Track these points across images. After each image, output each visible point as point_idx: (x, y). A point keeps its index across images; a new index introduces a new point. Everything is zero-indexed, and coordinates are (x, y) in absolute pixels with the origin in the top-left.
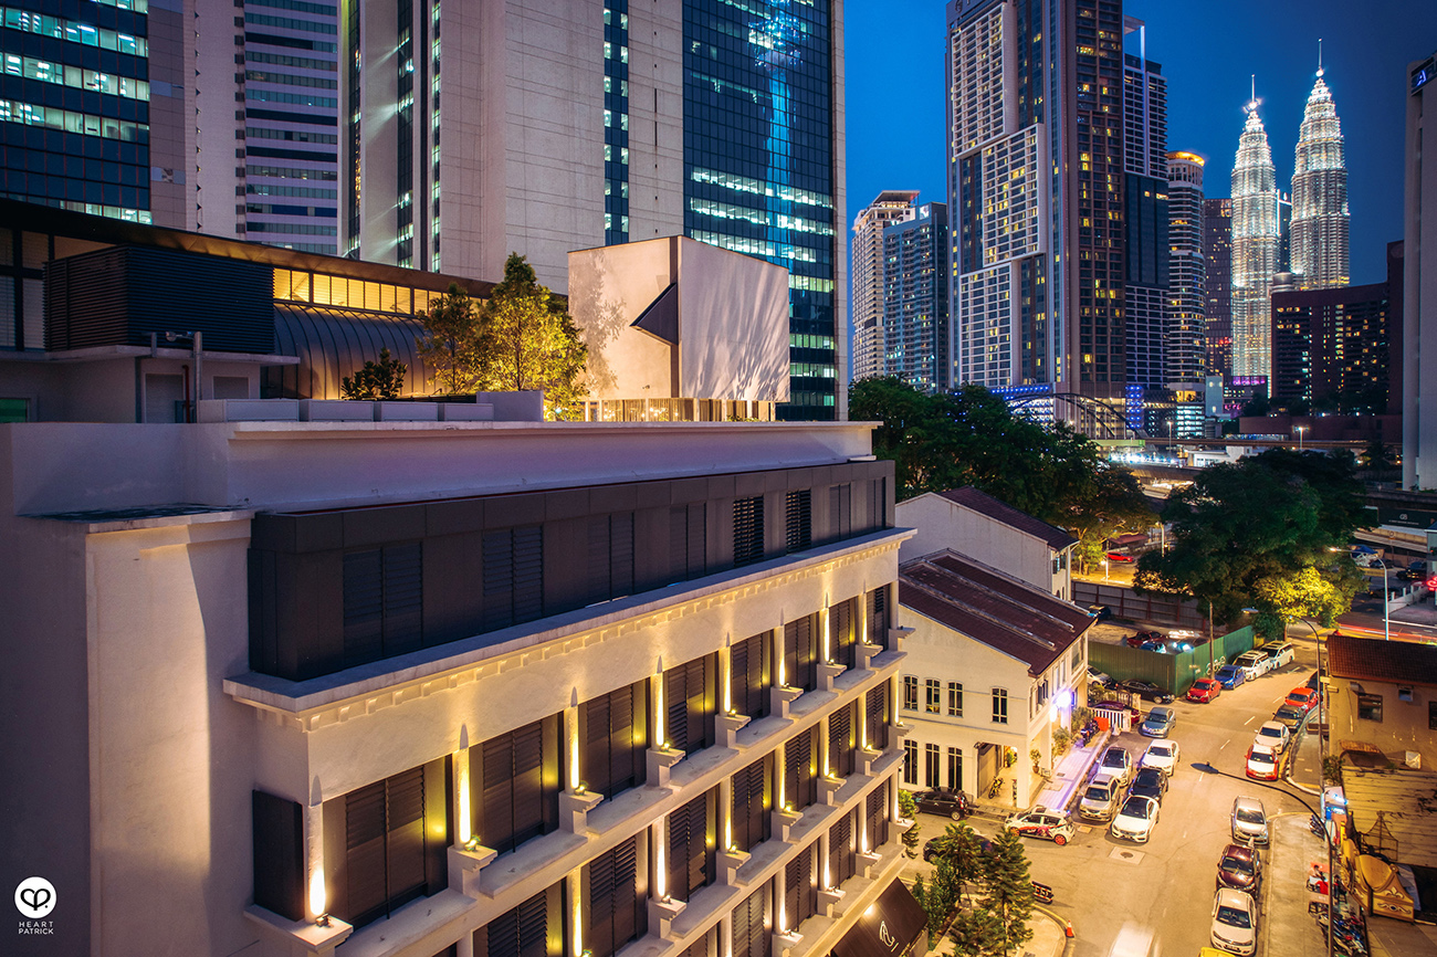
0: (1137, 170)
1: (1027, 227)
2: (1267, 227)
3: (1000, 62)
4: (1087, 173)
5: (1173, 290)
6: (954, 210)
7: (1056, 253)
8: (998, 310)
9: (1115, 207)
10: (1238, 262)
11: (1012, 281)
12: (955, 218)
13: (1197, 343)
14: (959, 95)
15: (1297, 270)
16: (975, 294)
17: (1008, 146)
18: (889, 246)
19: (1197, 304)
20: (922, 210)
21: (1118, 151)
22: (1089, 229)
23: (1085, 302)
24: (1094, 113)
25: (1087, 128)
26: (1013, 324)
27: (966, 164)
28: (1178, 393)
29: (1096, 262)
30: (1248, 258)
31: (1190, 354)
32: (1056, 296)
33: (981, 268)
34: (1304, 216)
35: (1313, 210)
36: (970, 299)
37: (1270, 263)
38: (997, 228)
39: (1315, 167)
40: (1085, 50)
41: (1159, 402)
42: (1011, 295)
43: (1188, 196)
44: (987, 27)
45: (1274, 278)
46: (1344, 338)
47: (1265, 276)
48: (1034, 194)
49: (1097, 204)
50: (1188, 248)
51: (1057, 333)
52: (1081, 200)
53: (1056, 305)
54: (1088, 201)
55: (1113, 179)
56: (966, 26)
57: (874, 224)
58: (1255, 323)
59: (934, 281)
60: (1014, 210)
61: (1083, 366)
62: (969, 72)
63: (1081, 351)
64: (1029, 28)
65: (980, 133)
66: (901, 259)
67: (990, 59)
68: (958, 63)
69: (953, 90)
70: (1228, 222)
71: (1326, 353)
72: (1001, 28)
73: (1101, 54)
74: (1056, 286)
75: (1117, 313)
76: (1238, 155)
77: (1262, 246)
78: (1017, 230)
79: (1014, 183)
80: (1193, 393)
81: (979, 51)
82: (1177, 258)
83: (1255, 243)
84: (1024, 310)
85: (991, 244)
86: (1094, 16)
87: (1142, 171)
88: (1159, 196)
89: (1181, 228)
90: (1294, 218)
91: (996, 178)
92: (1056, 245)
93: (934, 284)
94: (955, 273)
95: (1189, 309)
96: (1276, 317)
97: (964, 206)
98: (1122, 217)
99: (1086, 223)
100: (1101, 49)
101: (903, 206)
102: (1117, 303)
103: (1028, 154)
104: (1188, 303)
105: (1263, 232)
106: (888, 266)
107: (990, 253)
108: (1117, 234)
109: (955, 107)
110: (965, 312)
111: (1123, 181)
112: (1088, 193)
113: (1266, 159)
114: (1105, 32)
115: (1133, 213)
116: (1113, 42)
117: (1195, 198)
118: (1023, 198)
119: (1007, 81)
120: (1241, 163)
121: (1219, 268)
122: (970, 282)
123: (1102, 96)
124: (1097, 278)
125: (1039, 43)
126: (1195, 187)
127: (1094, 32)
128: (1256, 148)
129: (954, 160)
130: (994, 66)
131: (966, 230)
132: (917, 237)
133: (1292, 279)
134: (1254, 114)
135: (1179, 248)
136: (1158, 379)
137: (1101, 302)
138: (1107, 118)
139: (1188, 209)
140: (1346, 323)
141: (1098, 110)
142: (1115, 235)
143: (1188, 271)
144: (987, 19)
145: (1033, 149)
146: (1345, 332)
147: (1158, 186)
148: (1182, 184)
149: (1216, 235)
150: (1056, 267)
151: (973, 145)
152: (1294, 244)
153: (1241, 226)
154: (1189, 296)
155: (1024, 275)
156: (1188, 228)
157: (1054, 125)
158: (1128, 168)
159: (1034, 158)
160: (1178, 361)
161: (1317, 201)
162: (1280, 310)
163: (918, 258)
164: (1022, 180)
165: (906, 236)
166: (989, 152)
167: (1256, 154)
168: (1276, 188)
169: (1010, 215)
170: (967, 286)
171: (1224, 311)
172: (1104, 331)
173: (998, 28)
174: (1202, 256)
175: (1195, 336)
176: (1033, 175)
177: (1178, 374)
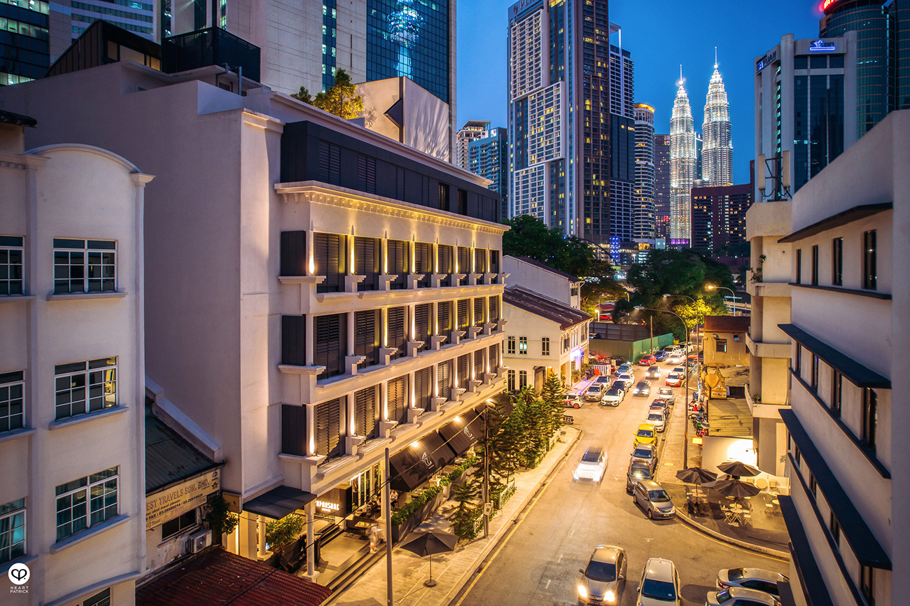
0: (617, 112)
1: (554, 142)
2: (689, 153)
3: (539, 44)
4: (589, 111)
5: (637, 184)
6: (512, 132)
7: (571, 158)
8: (537, 192)
9: (605, 133)
10: (674, 173)
11: (545, 175)
12: (512, 137)
13: (650, 215)
14: (515, 62)
15: (706, 179)
16: (524, 182)
17: (544, 94)
18: (472, 154)
19: (650, 193)
20: (492, 132)
21: (606, 99)
22: (590, 144)
23: (587, 187)
24: (593, 76)
25: (589, 85)
26: (546, 200)
27: (519, 104)
28: (639, 245)
29: (594, 164)
30: (680, 170)
31: (646, 222)
32: (571, 183)
33: (527, 167)
34: (709, 148)
35: (714, 144)
36: (521, 185)
37: (691, 175)
38: (537, 143)
39: (714, 119)
40: (588, 40)
41: (629, 249)
42: (545, 183)
43: (645, 130)
44: (532, 23)
45: (694, 183)
46: (729, 214)
47: (689, 181)
48: (558, 123)
49: (595, 130)
50: (646, 160)
51: (571, 205)
52: (585, 127)
53: (571, 189)
54: (589, 128)
55: (603, 116)
56: (520, 21)
57: (463, 140)
58: (683, 209)
59: (499, 175)
60: (547, 132)
61: (586, 225)
62: (521, 49)
63: (585, 216)
64: (556, 25)
65: (527, 86)
66: (480, 161)
67: (534, 42)
68: (515, 43)
69: (511, 60)
70: (668, 148)
71: (720, 223)
72: (540, 24)
73: (597, 43)
74: (571, 178)
75: (605, 195)
76: (674, 111)
77: (687, 164)
78: (548, 144)
79: (547, 116)
80: (648, 245)
81: (527, 37)
82: (639, 165)
83: (683, 162)
84: (552, 192)
85: (533, 152)
86: (593, 20)
87: (620, 113)
88: (630, 129)
89: (642, 148)
90: (704, 149)
91: (537, 113)
92: (571, 153)
93: (499, 177)
94: (512, 170)
95: (646, 196)
96: (693, 202)
97: (517, 129)
98: (608, 138)
99: (588, 141)
100: (597, 40)
101: (481, 130)
102: (605, 188)
103: (555, 99)
104: (646, 192)
105: (687, 156)
106: (472, 165)
107: (532, 158)
108: (606, 148)
109: (512, 70)
110: (518, 193)
111: (609, 117)
112: (590, 123)
113: (688, 114)
114: (599, 30)
115: (615, 137)
116: (603, 36)
117: (650, 131)
118: (552, 125)
119: (543, 54)
120: (676, 115)
121: (663, 175)
122: (521, 175)
123: (597, 67)
124: (594, 173)
125: (562, 34)
126: (649, 124)
127: (593, 29)
128: (683, 107)
129: (512, 102)
130: (536, 46)
131: (518, 144)
132: (489, 148)
133: (703, 182)
134: (681, 87)
135: (640, 159)
136: (628, 236)
137: (596, 188)
138: (600, 80)
139: (646, 137)
140: (730, 206)
141: (595, 75)
142: (605, 148)
143: (646, 173)
144: (532, 18)
145: (558, 96)
146: (729, 211)
147: (629, 122)
148: (642, 122)
149: (662, 156)
150: (571, 166)
151: (523, 94)
152: (704, 163)
153: (676, 152)
154: (646, 188)
155: (552, 171)
156: (646, 148)
157: (570, 83)
158: (612, 111)
159: (558, 101)
160: (640, 226)
161: (716, 139)
162: (696, 198)
163: (489, 161)
164: (552, 115)
165: (483, 147)
166: (533, 97)
167: (683, 110)
168: (695, 131)
169: (545, 135)
170: (519, 178)
171: (666, 200)
172: (598, 204)
173: (538, 24)
174: (653, 165)
175: (649, 211)
176: (558, 112)
177: (640, 233)
